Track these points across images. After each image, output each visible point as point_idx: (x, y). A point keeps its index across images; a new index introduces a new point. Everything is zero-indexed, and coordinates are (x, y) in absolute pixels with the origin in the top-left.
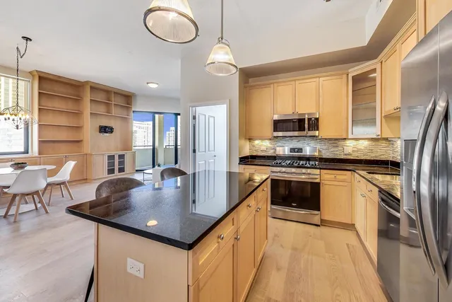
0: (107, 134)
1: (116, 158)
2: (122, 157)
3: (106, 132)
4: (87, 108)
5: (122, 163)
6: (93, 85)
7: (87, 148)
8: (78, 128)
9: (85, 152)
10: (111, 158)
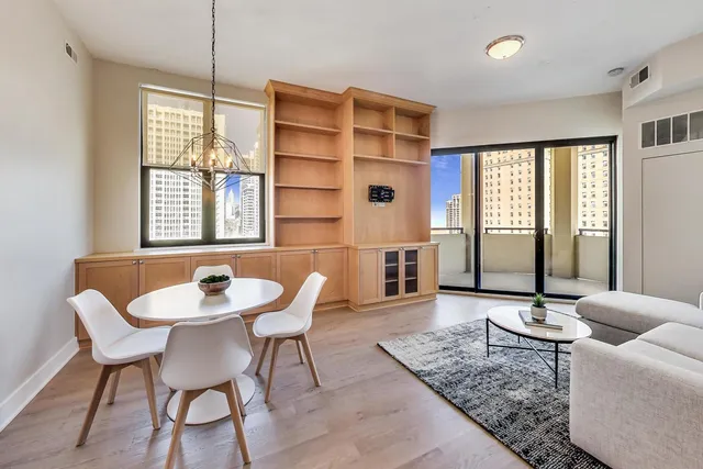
0: (382, 205)
1: (402, 257)
2: (412, 255)
3: (381, 200)
4: (349, 147)
5: (412, 271)
6: (358, 96)
7: (349, 234)
8: (334, 192)
9: (346, 243)
10: (392, 257)
